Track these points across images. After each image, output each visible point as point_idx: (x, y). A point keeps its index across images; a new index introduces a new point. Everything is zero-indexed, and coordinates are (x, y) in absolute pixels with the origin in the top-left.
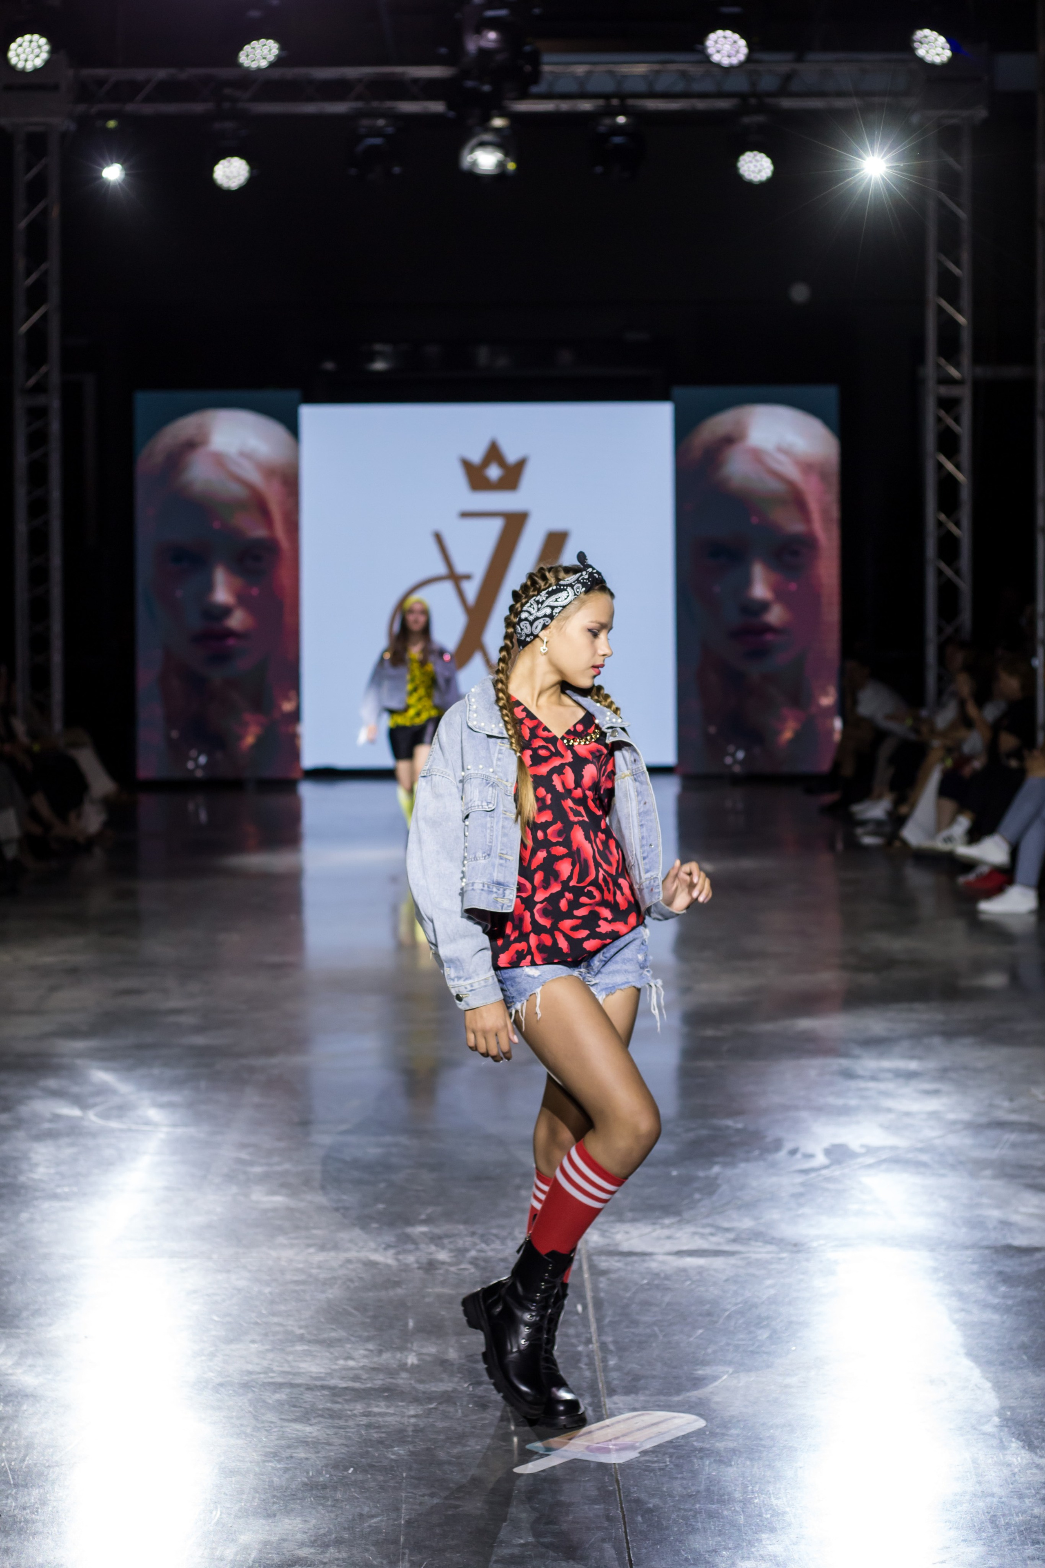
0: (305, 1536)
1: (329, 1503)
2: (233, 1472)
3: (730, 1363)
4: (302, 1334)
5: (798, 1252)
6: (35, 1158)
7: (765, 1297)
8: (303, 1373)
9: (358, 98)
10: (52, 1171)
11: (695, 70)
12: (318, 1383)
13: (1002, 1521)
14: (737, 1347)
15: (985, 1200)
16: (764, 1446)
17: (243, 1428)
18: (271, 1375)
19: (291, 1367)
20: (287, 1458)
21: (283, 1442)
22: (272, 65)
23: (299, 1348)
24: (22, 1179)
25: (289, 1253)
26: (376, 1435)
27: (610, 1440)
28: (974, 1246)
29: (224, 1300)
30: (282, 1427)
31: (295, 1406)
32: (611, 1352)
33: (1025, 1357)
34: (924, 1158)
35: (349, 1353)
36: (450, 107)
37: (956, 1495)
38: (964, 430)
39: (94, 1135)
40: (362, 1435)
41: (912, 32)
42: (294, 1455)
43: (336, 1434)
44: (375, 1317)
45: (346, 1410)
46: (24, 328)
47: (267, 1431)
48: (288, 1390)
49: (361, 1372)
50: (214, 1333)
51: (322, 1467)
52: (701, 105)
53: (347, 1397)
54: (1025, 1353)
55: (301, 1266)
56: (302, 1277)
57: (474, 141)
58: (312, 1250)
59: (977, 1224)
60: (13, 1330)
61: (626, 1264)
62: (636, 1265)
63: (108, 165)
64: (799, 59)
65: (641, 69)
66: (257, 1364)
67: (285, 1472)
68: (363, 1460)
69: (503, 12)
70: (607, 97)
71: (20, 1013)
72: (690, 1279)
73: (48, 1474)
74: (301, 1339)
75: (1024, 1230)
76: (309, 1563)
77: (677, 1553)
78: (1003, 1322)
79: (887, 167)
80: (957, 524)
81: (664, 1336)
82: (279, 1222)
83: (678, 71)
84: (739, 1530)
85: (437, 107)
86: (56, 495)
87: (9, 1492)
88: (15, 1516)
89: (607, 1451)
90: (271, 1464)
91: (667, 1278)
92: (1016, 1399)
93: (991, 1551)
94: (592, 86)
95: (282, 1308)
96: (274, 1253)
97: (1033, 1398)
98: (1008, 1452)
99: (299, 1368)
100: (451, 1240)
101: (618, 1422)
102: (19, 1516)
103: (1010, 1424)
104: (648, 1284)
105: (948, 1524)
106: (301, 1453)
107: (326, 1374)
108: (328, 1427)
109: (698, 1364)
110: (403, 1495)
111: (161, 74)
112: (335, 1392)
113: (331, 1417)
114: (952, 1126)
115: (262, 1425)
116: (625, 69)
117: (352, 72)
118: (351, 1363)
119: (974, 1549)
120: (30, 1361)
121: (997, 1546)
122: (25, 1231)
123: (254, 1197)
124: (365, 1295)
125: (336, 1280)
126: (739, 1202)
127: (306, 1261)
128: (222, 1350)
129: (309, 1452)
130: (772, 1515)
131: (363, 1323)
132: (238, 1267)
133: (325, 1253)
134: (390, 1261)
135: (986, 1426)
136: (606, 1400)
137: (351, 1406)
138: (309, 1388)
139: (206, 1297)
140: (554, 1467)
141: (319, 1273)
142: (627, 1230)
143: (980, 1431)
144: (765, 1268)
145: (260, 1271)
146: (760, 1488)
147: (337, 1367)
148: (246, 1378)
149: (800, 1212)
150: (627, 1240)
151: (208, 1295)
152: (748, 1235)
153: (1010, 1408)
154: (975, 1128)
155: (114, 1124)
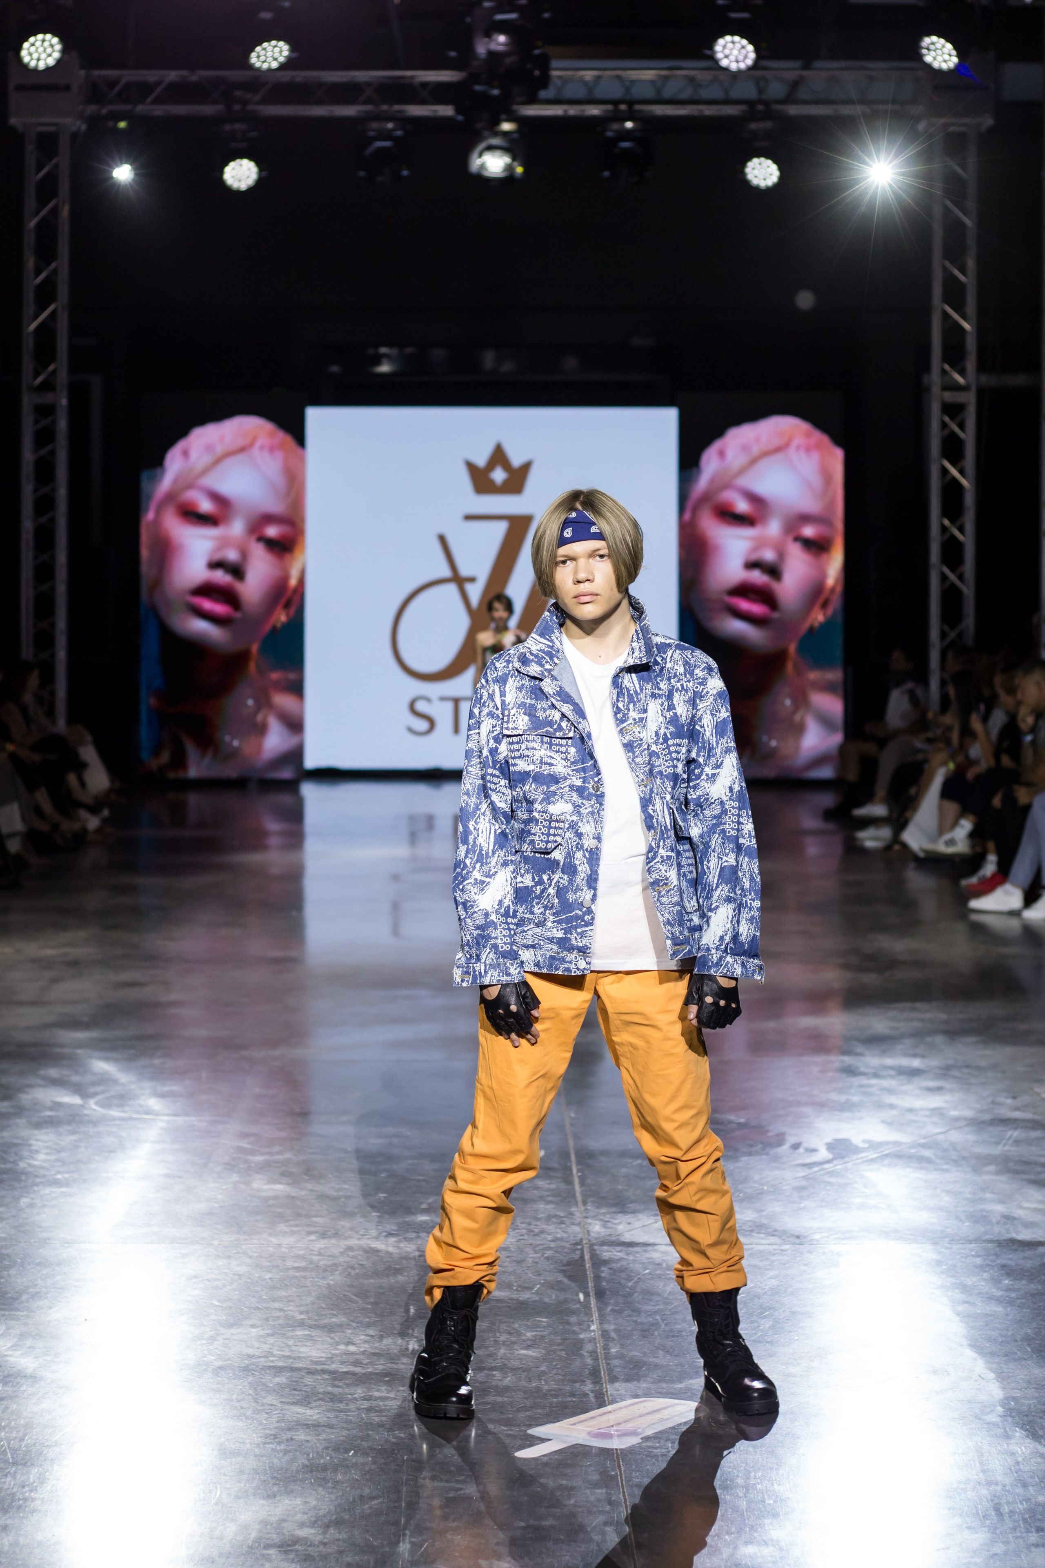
0: (305, 1517)
1: (330, 1485)
2: (234, 1454)
4: (303, 1319)
5: (801, 1244)
6: (36, 1145)
7: (767, 1287)
8: (303, 1357)
9: (366, 102)
10: (53, 1157)
11: (703, 76)
12: (320, 1367)
13: (1006, 1509)
15: (988, 1195)
17: (243, 1411)
18: (271, 1359)
19: (291, 1351)
20: (288, 1440)
21: (283, 1425)
22: (283, 67)
23: (300, 1333)
24: (22, 1165)
25: (290, 1240)
26: (376, 1419)
27: (612, 1426)
28: (977, 1240)
29: (224, 1286)
30: (282, 1410)
31: (295, 1389)
32: (614, 1340)
33: (1029, 1349)
34: (927, 1153)
35: (349, 1338)
36: (458, 111)
37: (960, 1482)
38: (968, 436)
39: (94, 1123)
40: (362, 1419)
41: (919, 39)
42: (294, 1437)
43: (336, 1417)
44: (376, 1303)
45: (347, 1394)
46: (33, 326)
47: (267, 1413)
48: (288, 1374)
49: (362, 1357)
50: (214, 1317)
51: (323, 1449)
52: (708, 111)
53: (347, 1382)
54: (1029, 1345)
55: (302, 1252)
56: (303, 1264)
57: (483, 145)
58: (313, 1237)
59: (979, 1218)
60: (13, 1313)
61: (628, 1254)
62: (637, 1255)
63: (118, 166)
64: (807, 67)
65: (649, 75)
66: (258, 1348)
67: (285, 1454)
68: (364, 1443)
69: (513, 16)
70: (615, 103)
71: (21, 1003)
73: (48, 1452)
74: (302, 1324)
75: (1027, 1225)
76: (309, 1543)
78: (1007, 1315)
79: (893, 174)
80: (961, 529)
81: (666, 1325)
82: (280, 1210)
83: (686, 76)
84: (742, 1515)
85: (446, 111)
86: (62, 492)
87: (8, 1470)
88: (13, 1494)
89: (609, 1436)
90: (271, 1446)
92: (1020, 1389)
93: (994, 1538)
94: (601, 92)
95: (283, 1293)
96: (274, 1240)
97: (1037, 1389)
98: (1012, 1441)
99: (300, 1352)
101: (621, 1408)
102: (18, 1494)
103: (1014, 1414)
104: (650, 1274)
105: (951, 1511)
106: (301, 1436)
107: (326, 1358)
108: (328, 1411)
110: (404, 1478)
111: (172, 75)
112: (336, 1376)
113: (332, 1400)
114: (955, 1123)
115: (263, 1408)
116: (633, 75)
117: (361, 76)
118: (352, 1348)
119: (978, 1536)
120: (29, 1342)
121: (1001, 1533)
122: (25, 1216)
123: (255, 1185)
124: (366, 1282)
125: (337, 1267)
126: (741, 1195)
127: (307, 1248)
128: (222, 1334)
129: (310, 1435)
130: (775, 1502)
131: (364, 1309)
132: (239, 1253)
133: (326, 1241)
134: (391, 1249)
135: (990, 1416)
136: (608, 1386)
137: (352, 1390)
138: (310, 1372)
139: (207, 1283)
140: (556, 1452)
141: (320, 1260)
142: (629, 1221)
143: (983, 1420)
144: (767, 1259)
145: (261, 1257)
146: (762, 1474)
147: (337, 1352)
148: (246, 1361)
149: (802, 1205)
150: (630, 1231)
151: (208, 1280)
152: (751, 1226)
153: (1014, 1398)
154: (977, 1124)
155: (115, 1113)
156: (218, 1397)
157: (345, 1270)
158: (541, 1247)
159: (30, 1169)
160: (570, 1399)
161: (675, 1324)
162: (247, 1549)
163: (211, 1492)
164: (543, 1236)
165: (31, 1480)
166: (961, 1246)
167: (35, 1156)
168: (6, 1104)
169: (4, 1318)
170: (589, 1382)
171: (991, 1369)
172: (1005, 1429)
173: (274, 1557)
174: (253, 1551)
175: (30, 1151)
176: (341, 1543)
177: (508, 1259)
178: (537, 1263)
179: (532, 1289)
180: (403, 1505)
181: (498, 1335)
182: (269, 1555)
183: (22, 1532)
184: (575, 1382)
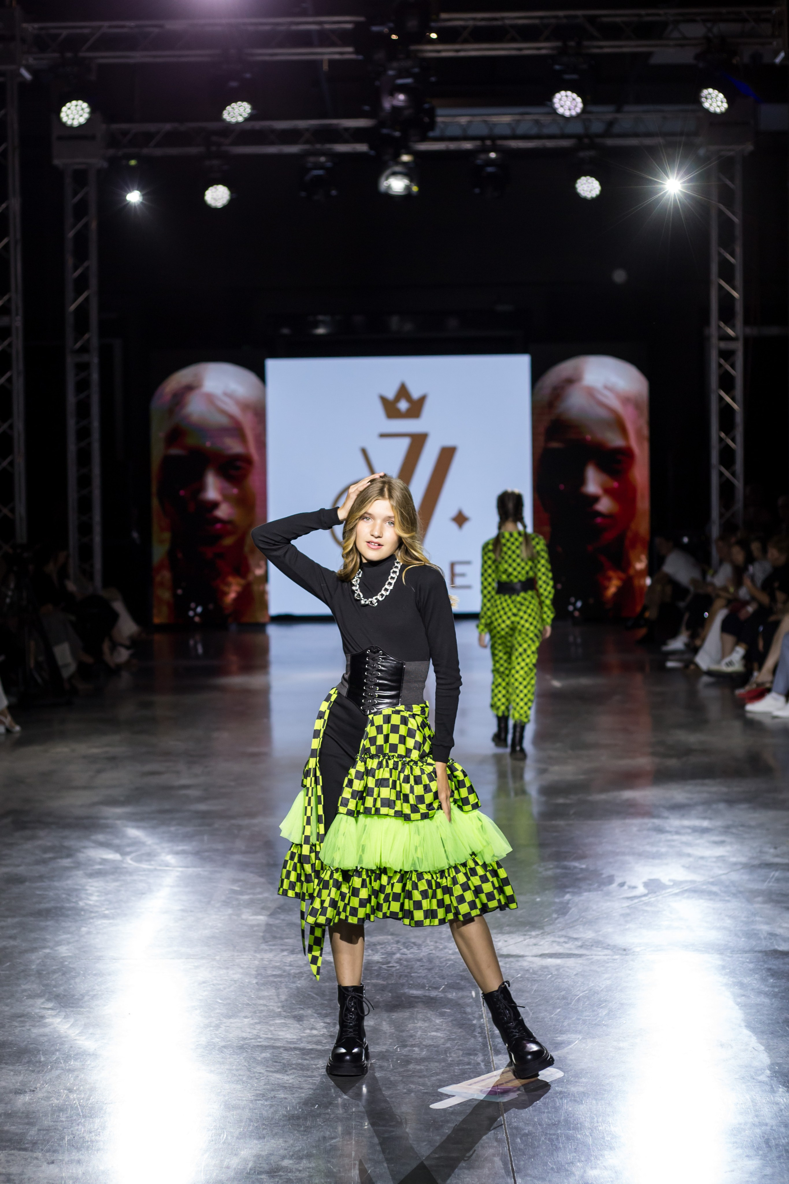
0: (286, 1152)
1: (302, 1129)
2: (234, 1108)
3: (580, 1032)
4: (280, 1012)
5: (626, 955)
6: (90, 889)
7: (603, 986)
8: (281, 1039)
9: (306, 142)
10: (102, 898)
11: (546, 118)
12: (292, 1046)
13: (773, 1143)
14: (584, 1022)
15: (758, 918)
16: (605, 1090)
17: (240, 1077)
18: (259, 1040)
20: (272, 1098)
21: (268, 1087)
22: (246, 120)
23: (278, 1021)
24: (81, 904)
25: (270, 955)
27: (497, 1086)
28: (751, 951)
29: (225, 989)
30: (267, 1076)
31: (276, 1062)
34: (714, 889)
35: (313, 1025)
36: (371, 147)
37: (740, 1124)
38: (738, 373)
39: (130, 873)
40: (323, 1083)
41: (700, 91)
42: (277, 1096)
43: (305, 1081)
46: (73, 307)
47: (257, 1079)
48: (271, 1051)
49: (322, 1038)
50: (218, 1011)
51: (296, 1104)
52: (549, 144)
53: (312, 1056)
55: (278, 964)
56: (279, 972)
57: (388, 172)
58: (285, 953)
59: (752, 935)
60: (79, 1009)
61: (506, 963)
62: (512, 964)
63: (130, 191)
64: (619, 110)
65: (506, 119)
66: (249, 1033)
67: (270, 1108)
68: (324, 1100)
69: (409, 81)
70: (482, 139)
71: (77, 788)
72: (552, 974)
73: (106, 1108)
74: (279, 1015)
76: (289, 1171)
77: (546, 1164)
78: (772, 1004)
79: (683, 187)
80: (733, 440)
81: (533, 1013)
82: (262, 934)
83: (533, 119)
84: (589, 1148)
85: (362, 148)
86: (96, 425)
87: (80, 1121)
88: (84, 1137)
89: (495, 1093)
90: (260, 1102)
91: (534, 973)
92: (782, 1058)
93: (765, 1163)
94: (472, 132)
95: (266, 993)
96: (259, 956)
98: (777, 1095)
99: (279, 1035)
100: (383, 946)
102: (87, 1138)
103: (778, 1075)
104: (521, 977)
105: (735, 1145)
106: (281, 1095)
107: (297, 1039)
108: (300, 1076)
109: (557, 1033)
110: (353, 1125)
111: (167, 127)
112: (304, 1052)
113: (302, 1069)
114: (734, 866)
115: (254, 1075)
116: (494, 119)
118: (315, 1032)
119: (754, 1162)
120: (91, 1030)
121: (770, 1160)
122: (85, 940)
123: (244, 917)
124: (323, 985)
125: (303, 974)
126: (584, 920)
127: (281, 961)
128: (225, 1023)
129: (287, 1094)
130: (612, 1138)
131: (322, 1004)
132: (234, 965)
133: (294, 956)
135: (761, 1077)
136: (494, 1058)
137: (316, 1062)
138: (285, 1050)
139: (212, 986)
140: (458, 1104)
141: (291, 970)
142: (506, 939)
143: (757, 1080)
144: (603, 966)
145: (249, 968)
146: (602, 1119)
147: (305, 1035)
148: (241, 1042)
149: (627, 927)
150: (506, 946)
151: (213, 985)
152: (591, 942)
153: (778, 1064)
154: (750, 867)
155: (144, 866)
156: (223, 1067)
157: (309, 976)
158: (444, 959)
159: (86, 907)
160: (467, 1067)
161: (540, 1012)
162: (246, 1175)
163: (219, 1135)
164: (446, 950)
165: (96, 1128)
166: (739, 955)
167: (90, 898)
168: (69, 860)
169: (73, 1013)
170: (480, 1055)
171: (761, 1043)
172: (772, 1086)
174: (251, 1176)
175: (87, 894)
176: (311, 1170)
177: (422, 968)
178: (442, 970)
179: (439, 988)
180: (353, 1143)
181: (416, 1021)
183: (91, 1165)
184: (470, 1054)
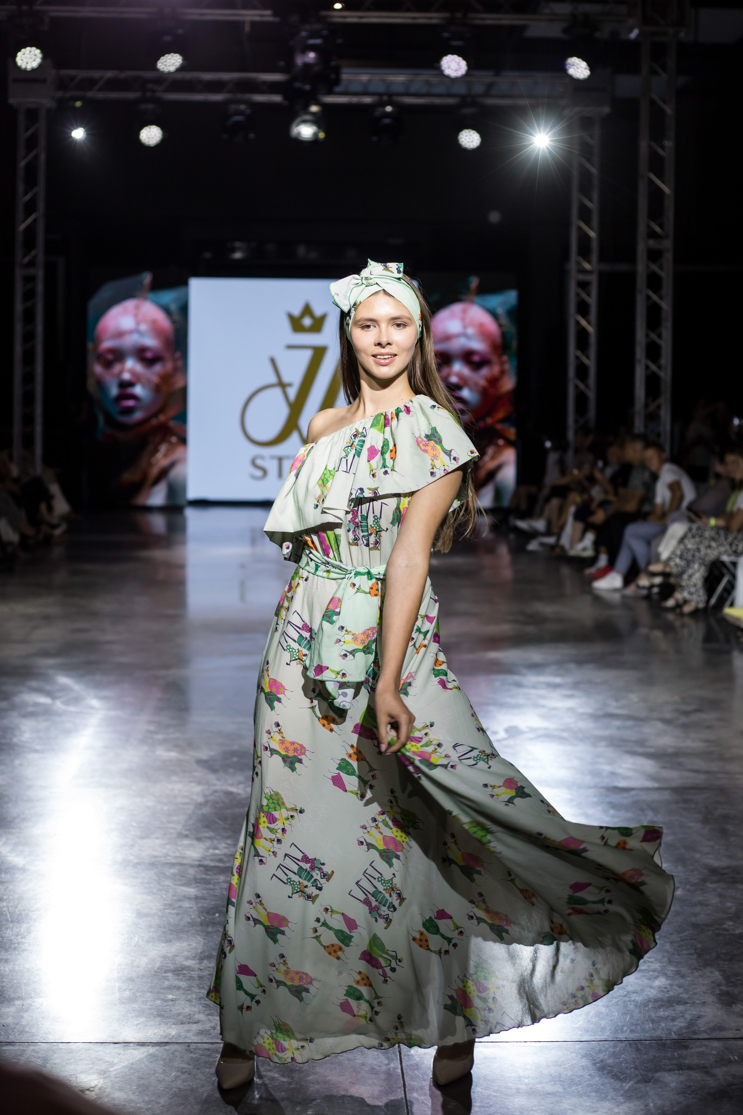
0: (189, 953)
1: (204, 934)
2: (146, 915)
4: (187, 834)
6: (24, 728)
8: (187, 857)
9: (229, 92)
11: (434, 80)
12: (197, 863)
15: (601, 760)
17: (151, 890)
18: (168, 858)
19: (181, 853)
20: (178, 907)
21: (175, 898)
22: (177, 70)
23: (186, 842)
24: (15, 740)
25: (179, 786)
28: (595, 787)
29: (139, 814)
30: (175, 889)
31: (183, 877)
34: (565, 734)
35: (216, 845)
36: (285, 98)
38: (593, 301)
39: (59, 715)
41: (567, 59)
42: (183, 905)
44: (231, 825)
45: (214, 879)
46: (22, 227)
47: (166, 891)
48: (178, 867)
50: (133, 833)
51: (200, 913)
52: (437, 101)
53: (214, 872)
55: (186, 794)
56: (187, 801)
57: (299, 120)
58: (192, 784)
59: (596, 774)
63: (75, 129)
64: (497, 74)
65: (401, 78)
66: (160, 852)
67: (177, 916)
69: (318, 41)
70: (380, 95)
71: (14, 642)
73: (32, 915)
74: (186, 836)
75: (625, 778)
76: (191, 969)
79: (550, 141)
80: (588, 357)
82: (173, 768)
83: (424, 79)
85: (277, 98)
86: (40, 329)
87: (8, 925)
88: (12, 940)
90: (168, 911)
94: (372, 89)
95: (175, 818)
96: (170, 786)
99: (185, 854)
102: (14, 940)
106: (187, 904)
107: (202, 858)
108: (203, 889)
111: (109, 74)
112: (207, 869)
113: (205, 883)
114: (581, 716)
115: (163, 888)
116: (392, 78)
117: (225, 76)
118: (217, 852)
120: (20, 849)
122: (17, 771)
123: (158, 753)
125: (208, 803)
127: (189, 791)
129: (192, 904)
131: (224, 828)
132: (148, 794)
133: (201, 787)
134: (241, 792)
137: (217, 877)
138: (192, 866)
139: (128, 812)
141: (198, 799)
145: (162, 796)
147: (209, 854)
148: (153, 860)
151: (130, 810)
154: (595, 717)
155: (72, 709)
156: (136, 881)
159: (20, 743)
162: (154, 973)
163: (131, 938)
165: (22, 931)
166: (585, 790)
167: (23, 735)
168: (6, 703)
173: (170, 978)
174: (158, 974)
175: (20, 732)
176: (211, 969)
182: (167, 976)
183: (17, 963)
